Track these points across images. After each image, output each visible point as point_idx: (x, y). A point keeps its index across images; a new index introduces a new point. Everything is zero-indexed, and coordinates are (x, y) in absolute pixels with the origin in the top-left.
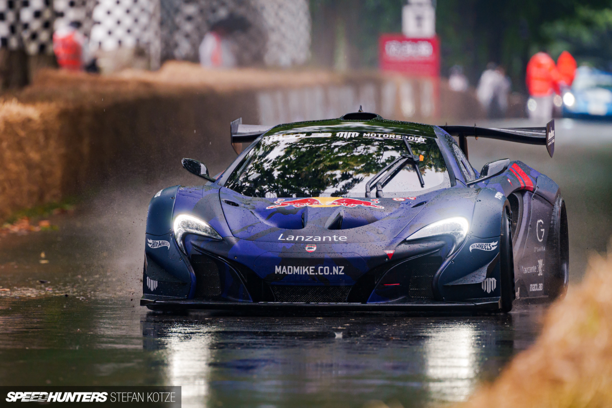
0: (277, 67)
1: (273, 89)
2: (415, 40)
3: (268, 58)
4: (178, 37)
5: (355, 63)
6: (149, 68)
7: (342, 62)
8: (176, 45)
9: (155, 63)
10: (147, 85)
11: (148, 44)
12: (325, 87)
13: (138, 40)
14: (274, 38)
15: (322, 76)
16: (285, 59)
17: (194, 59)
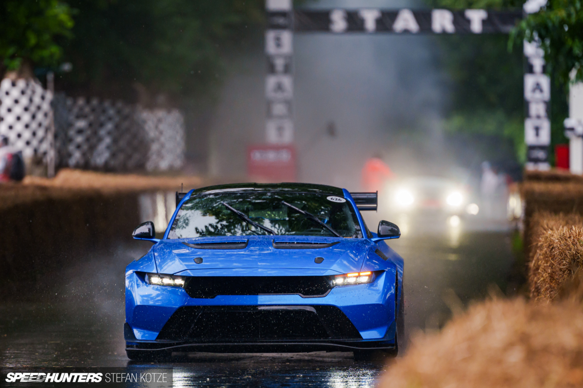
0: (156, 173)
2: (277, 148)
3: (150, 166)
4: (71, 148)
6: (45, 175)
8: (70, 155)
9: (51, 171)
11: (45, 153)
13: (36, 151)
14: (155, 147)
16: (164, 165)
17: (86, 166)
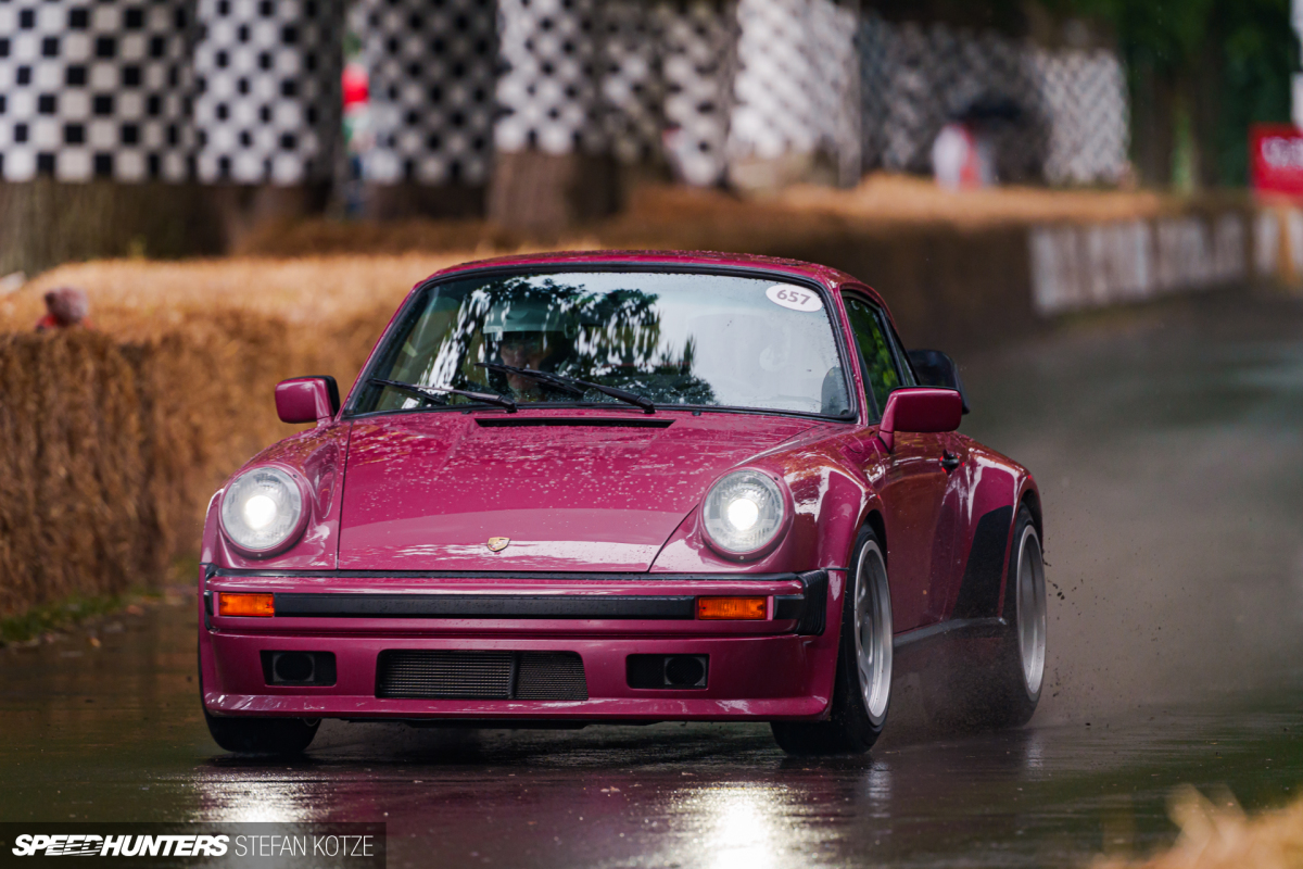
1: (1057, 225)
5: (1209, 176)
7: (1186, 179)
10: (834, 219)
12: (1152, 222)
15: (1149, 200)
16: (1082, 171)
17: (922, 169)
